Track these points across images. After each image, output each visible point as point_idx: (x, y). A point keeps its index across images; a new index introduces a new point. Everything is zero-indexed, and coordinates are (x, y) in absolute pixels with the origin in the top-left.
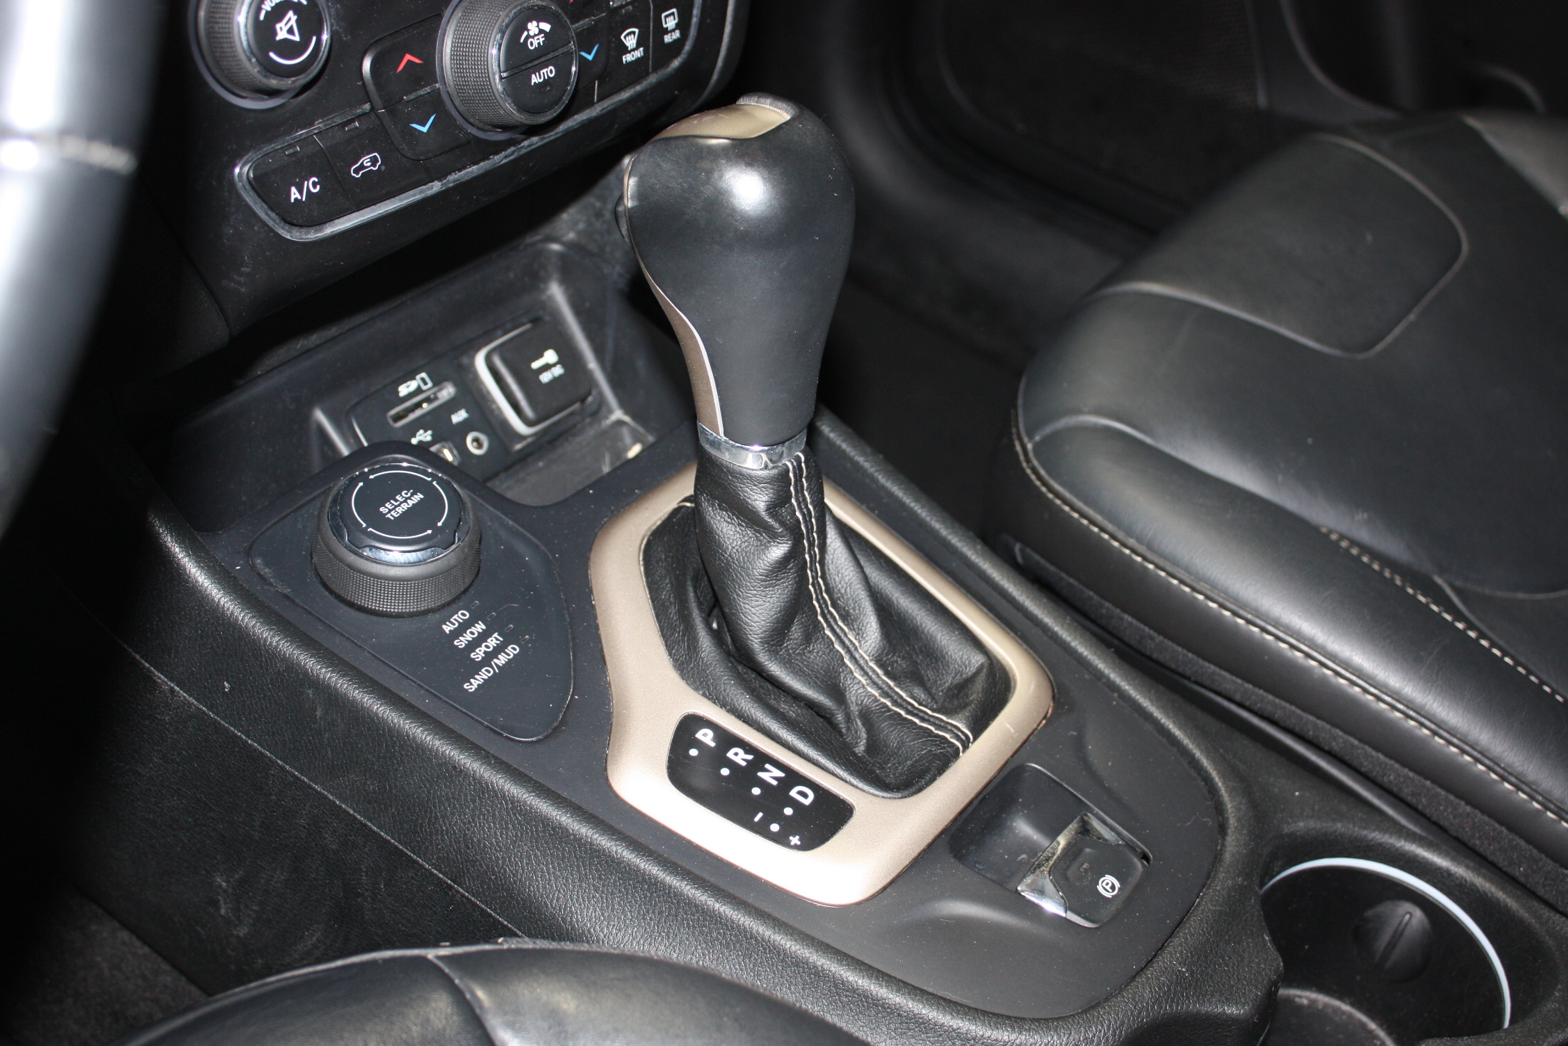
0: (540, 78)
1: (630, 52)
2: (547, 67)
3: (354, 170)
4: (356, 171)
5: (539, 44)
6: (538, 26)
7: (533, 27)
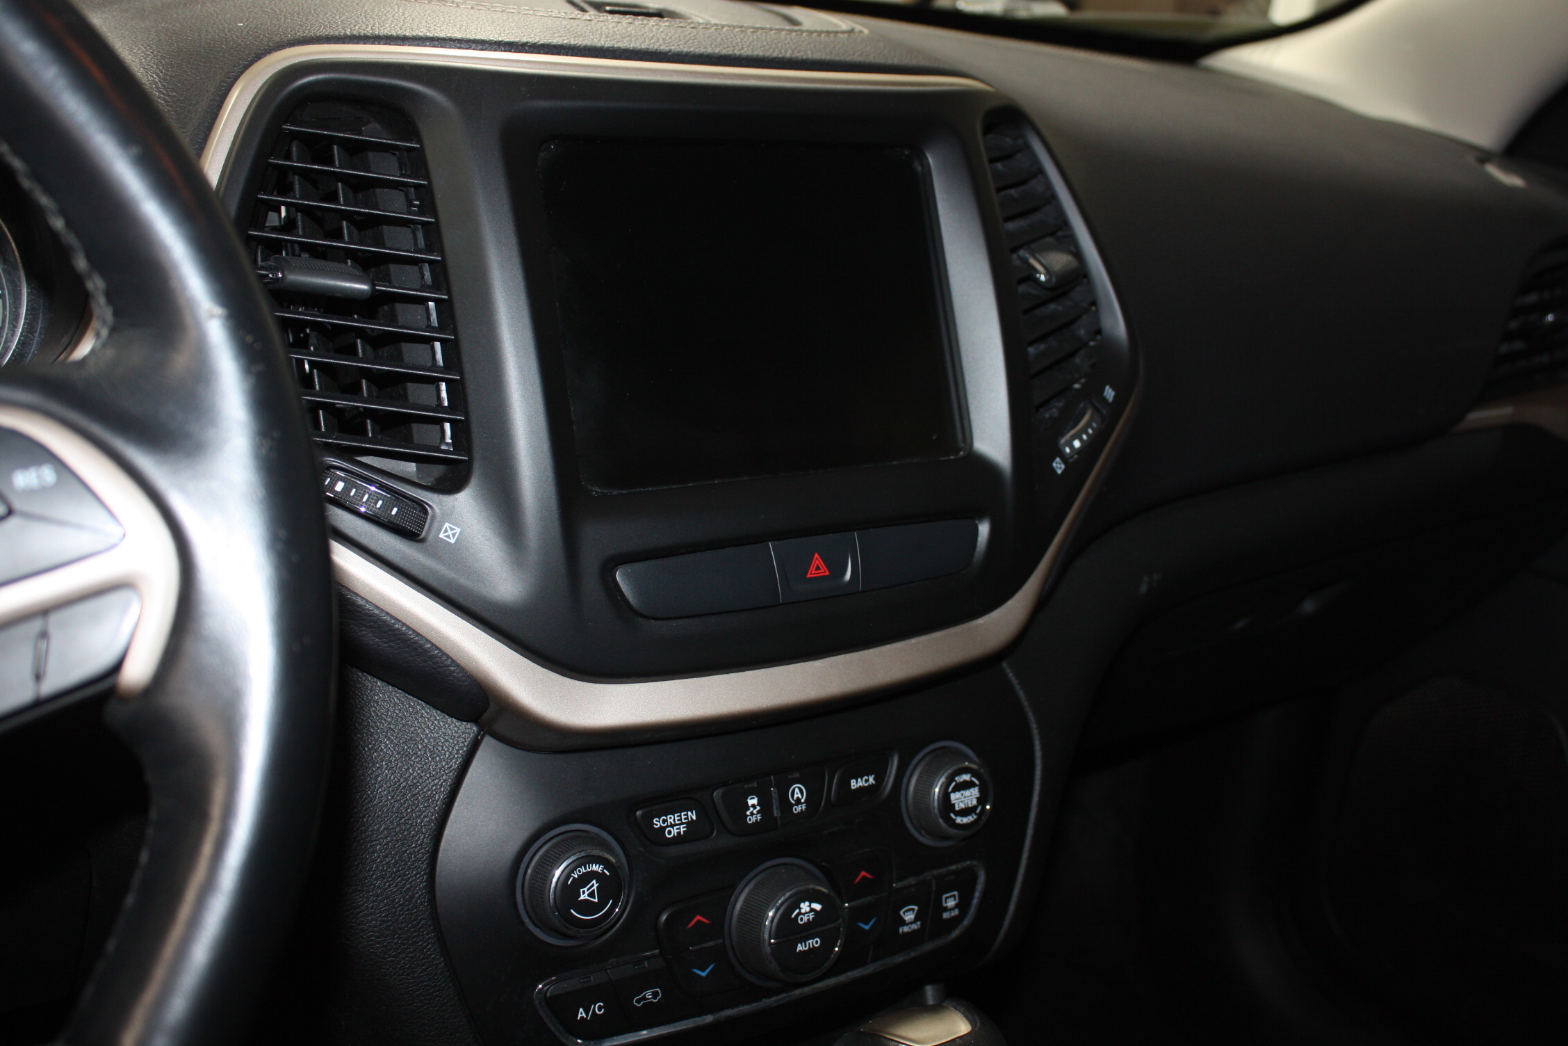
0: (806, 947)
1: (907, 925)
2: (814, 939)
3: (636, 1000)
4: (638, 1001)
5: (808, 920)
6: (810, 906)
7: (805, 907)
